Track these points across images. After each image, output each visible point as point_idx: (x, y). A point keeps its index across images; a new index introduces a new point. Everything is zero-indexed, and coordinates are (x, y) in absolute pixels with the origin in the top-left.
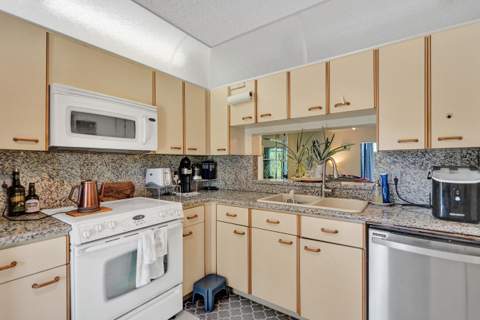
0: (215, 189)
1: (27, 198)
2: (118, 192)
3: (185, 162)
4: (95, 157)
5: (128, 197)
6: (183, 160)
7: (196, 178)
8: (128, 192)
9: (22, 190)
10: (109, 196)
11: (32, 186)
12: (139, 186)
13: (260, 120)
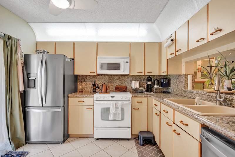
0: (169, 93)
1: (96, 88)
2: (121, 89)
3: (149, 79)
4: (114, 77)
5: (124, 91)
6: (148, 77)
7: (156, 86)
8: (124, 89)
9: (96, 86)
10: (117, 90)
11: (98, 85)
12: (129, 87)
13: (178, 53)
